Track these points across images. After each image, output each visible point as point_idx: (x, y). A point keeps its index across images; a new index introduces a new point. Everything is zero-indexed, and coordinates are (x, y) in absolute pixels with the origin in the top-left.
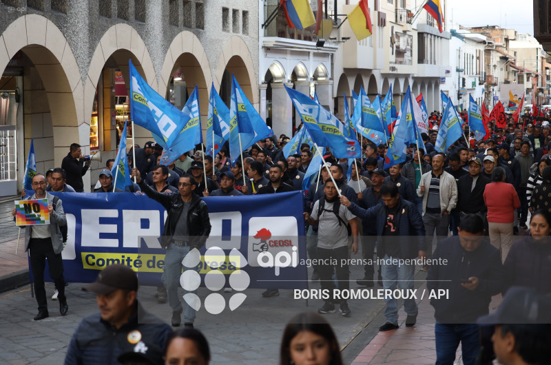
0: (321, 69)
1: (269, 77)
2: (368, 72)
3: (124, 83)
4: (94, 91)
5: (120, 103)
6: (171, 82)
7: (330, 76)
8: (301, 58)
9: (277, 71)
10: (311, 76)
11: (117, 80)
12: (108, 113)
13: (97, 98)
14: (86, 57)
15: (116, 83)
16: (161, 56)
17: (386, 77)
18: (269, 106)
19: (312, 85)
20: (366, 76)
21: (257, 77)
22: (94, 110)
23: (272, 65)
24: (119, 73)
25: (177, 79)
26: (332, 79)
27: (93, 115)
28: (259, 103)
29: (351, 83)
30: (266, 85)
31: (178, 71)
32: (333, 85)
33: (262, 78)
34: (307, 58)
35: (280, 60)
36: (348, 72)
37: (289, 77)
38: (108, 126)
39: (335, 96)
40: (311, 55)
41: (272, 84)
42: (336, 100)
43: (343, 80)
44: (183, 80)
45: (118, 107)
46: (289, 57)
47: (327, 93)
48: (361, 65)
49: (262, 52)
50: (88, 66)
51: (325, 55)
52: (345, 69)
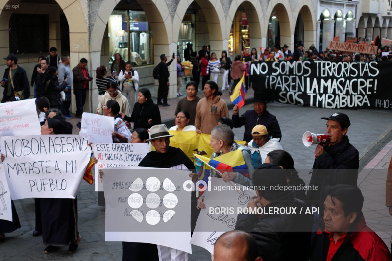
0: (350, 13)
1: (322, 17)
2: (375, 15)
3: (246, 19)
4: (231, 23)
5: (244, 29)
6: (271, 19)
7: (354, 17)
8: (340, 7)
9: (326, 14)
10: (344, 17)
11: (243, 17)
12: (238, 34)
13: (232, 26)
14: (228, 5)
15: (243, 19)
16: (266, 5)
17: (385, 18)
18: (322, 32)
19: (345, 21)
20: (374, 17)
21: (316, 16)
22: (231, 32)
23: (324, 11)
24: (244, 13)
25: (274, 17)
26: (355, 18)
27: (231, 35)
28: (317, 30)
29: (366, 21)
30: (320, 21)
31: (274, 13)
32: (356, 22)
33: (319, 17)
34: (342, 7)
35: (328, 8)
36: (364, 15)
37: (333, 17)
38: (238, 40)
39: (357, 27)
40: (345, 6)
41: (323, 21)
42: (357, 30)
43: (361, 19)
44: (277, 18)
45: (243, 31)
46: (333, 6)
47: (353, 26)
48: (371, 11)
49: (319, 4)
50: (229, 10)
51: (352, 6)
52: (363, 14)
